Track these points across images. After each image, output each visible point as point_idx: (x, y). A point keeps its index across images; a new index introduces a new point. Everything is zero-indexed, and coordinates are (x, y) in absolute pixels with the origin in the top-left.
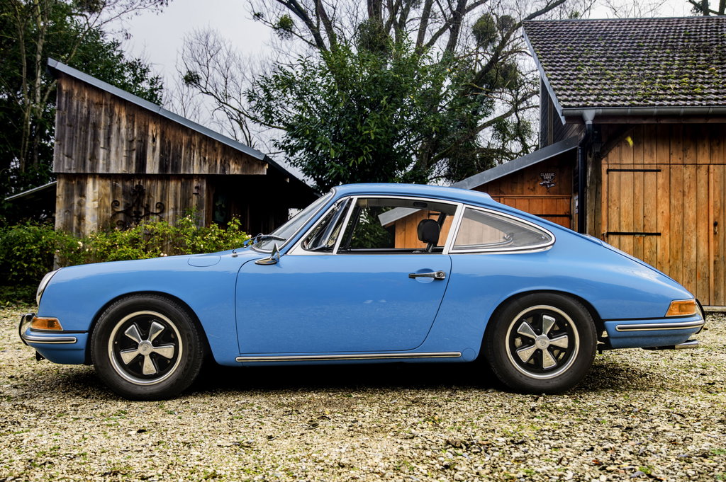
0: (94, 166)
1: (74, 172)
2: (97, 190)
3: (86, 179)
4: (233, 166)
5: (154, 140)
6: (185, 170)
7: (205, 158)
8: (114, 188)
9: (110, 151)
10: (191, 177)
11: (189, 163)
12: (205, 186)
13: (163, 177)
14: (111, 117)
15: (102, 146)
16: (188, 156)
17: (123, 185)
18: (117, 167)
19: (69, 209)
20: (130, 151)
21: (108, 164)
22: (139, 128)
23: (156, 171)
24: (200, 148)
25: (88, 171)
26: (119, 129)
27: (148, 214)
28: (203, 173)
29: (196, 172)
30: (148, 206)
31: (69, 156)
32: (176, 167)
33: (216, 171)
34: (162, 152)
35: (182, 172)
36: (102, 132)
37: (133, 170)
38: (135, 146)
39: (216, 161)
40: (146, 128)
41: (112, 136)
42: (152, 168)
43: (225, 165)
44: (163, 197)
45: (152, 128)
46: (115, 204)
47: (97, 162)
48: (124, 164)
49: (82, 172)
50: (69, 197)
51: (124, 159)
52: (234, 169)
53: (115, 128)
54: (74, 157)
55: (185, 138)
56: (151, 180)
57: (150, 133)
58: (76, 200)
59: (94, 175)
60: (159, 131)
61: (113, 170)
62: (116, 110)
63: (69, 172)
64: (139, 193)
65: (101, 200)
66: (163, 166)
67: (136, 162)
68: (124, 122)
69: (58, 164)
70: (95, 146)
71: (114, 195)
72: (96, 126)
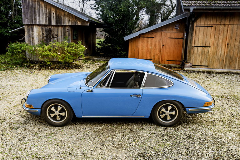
0: (36, 22)
1: (29, 24)
2: (37, 30)
3: (33, 26)
4: (78, 23)
5: (53, 14)
6: (64, 24)
7: (70, 20)
8: (42, 29)
9: (40, 17)
10: (66, 26)
11: (65, 22)
12: (70, 29)
13: (57, 26)
14: (39, 6)
15: (37, 15)
16: (64, 19)
17: (45, 28)
18: (43, 22)
19: (29, 36)
20: (46, 17)
21: (40, 21)
22: (48, 10)
23: (55, 24)
24: (68, 16)
25: (34, 24)
26: (42, 10)
27: (53, 37)
28: (69, 25)
29: (67, 24)
30: (53, 35)
31: (27, 18)
32: (61, 23)
33: (73, 24)
34: (56, 18)
35: (63, 24)
36: (37, 11)
37: (48, 24)
38: (47, 15)
39: (73, 21)
40: (51, 9)
41: (40, 12)
42: (53, 23)
43: (76, 22)
44: (57, 32)
45: (52, 9)
46: (43, 34)
47: (36, 21)
48: (45, 22)
49: (32, 24)
50: (29, 32)
51: (44, 20)
52: (79, 24)
53: (41, 9)
54: (29, 19)
55: (63, 13)
56: (53, 27)
57: (52, 11)
58: (31, 32)
59: (36, 25)
60: (55, 11)
61: (42, 23)
62: (41, 3)
63: (28, 24)
64: (50, 31)
65: (39, 32)
66: (57, 22)
67: (48, 21)
68: (44, 8)
69: (24, 21)
70: (35, 15)
71: (42, 31)
72: (35, 9)
